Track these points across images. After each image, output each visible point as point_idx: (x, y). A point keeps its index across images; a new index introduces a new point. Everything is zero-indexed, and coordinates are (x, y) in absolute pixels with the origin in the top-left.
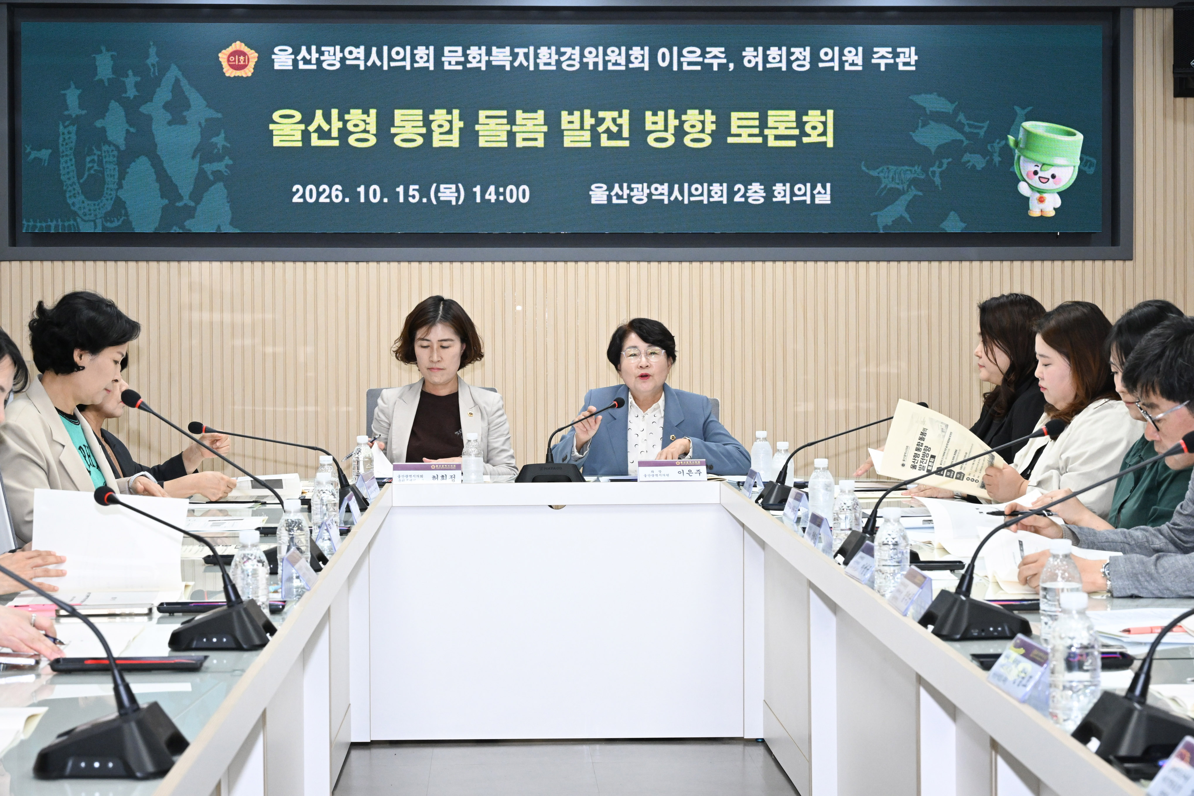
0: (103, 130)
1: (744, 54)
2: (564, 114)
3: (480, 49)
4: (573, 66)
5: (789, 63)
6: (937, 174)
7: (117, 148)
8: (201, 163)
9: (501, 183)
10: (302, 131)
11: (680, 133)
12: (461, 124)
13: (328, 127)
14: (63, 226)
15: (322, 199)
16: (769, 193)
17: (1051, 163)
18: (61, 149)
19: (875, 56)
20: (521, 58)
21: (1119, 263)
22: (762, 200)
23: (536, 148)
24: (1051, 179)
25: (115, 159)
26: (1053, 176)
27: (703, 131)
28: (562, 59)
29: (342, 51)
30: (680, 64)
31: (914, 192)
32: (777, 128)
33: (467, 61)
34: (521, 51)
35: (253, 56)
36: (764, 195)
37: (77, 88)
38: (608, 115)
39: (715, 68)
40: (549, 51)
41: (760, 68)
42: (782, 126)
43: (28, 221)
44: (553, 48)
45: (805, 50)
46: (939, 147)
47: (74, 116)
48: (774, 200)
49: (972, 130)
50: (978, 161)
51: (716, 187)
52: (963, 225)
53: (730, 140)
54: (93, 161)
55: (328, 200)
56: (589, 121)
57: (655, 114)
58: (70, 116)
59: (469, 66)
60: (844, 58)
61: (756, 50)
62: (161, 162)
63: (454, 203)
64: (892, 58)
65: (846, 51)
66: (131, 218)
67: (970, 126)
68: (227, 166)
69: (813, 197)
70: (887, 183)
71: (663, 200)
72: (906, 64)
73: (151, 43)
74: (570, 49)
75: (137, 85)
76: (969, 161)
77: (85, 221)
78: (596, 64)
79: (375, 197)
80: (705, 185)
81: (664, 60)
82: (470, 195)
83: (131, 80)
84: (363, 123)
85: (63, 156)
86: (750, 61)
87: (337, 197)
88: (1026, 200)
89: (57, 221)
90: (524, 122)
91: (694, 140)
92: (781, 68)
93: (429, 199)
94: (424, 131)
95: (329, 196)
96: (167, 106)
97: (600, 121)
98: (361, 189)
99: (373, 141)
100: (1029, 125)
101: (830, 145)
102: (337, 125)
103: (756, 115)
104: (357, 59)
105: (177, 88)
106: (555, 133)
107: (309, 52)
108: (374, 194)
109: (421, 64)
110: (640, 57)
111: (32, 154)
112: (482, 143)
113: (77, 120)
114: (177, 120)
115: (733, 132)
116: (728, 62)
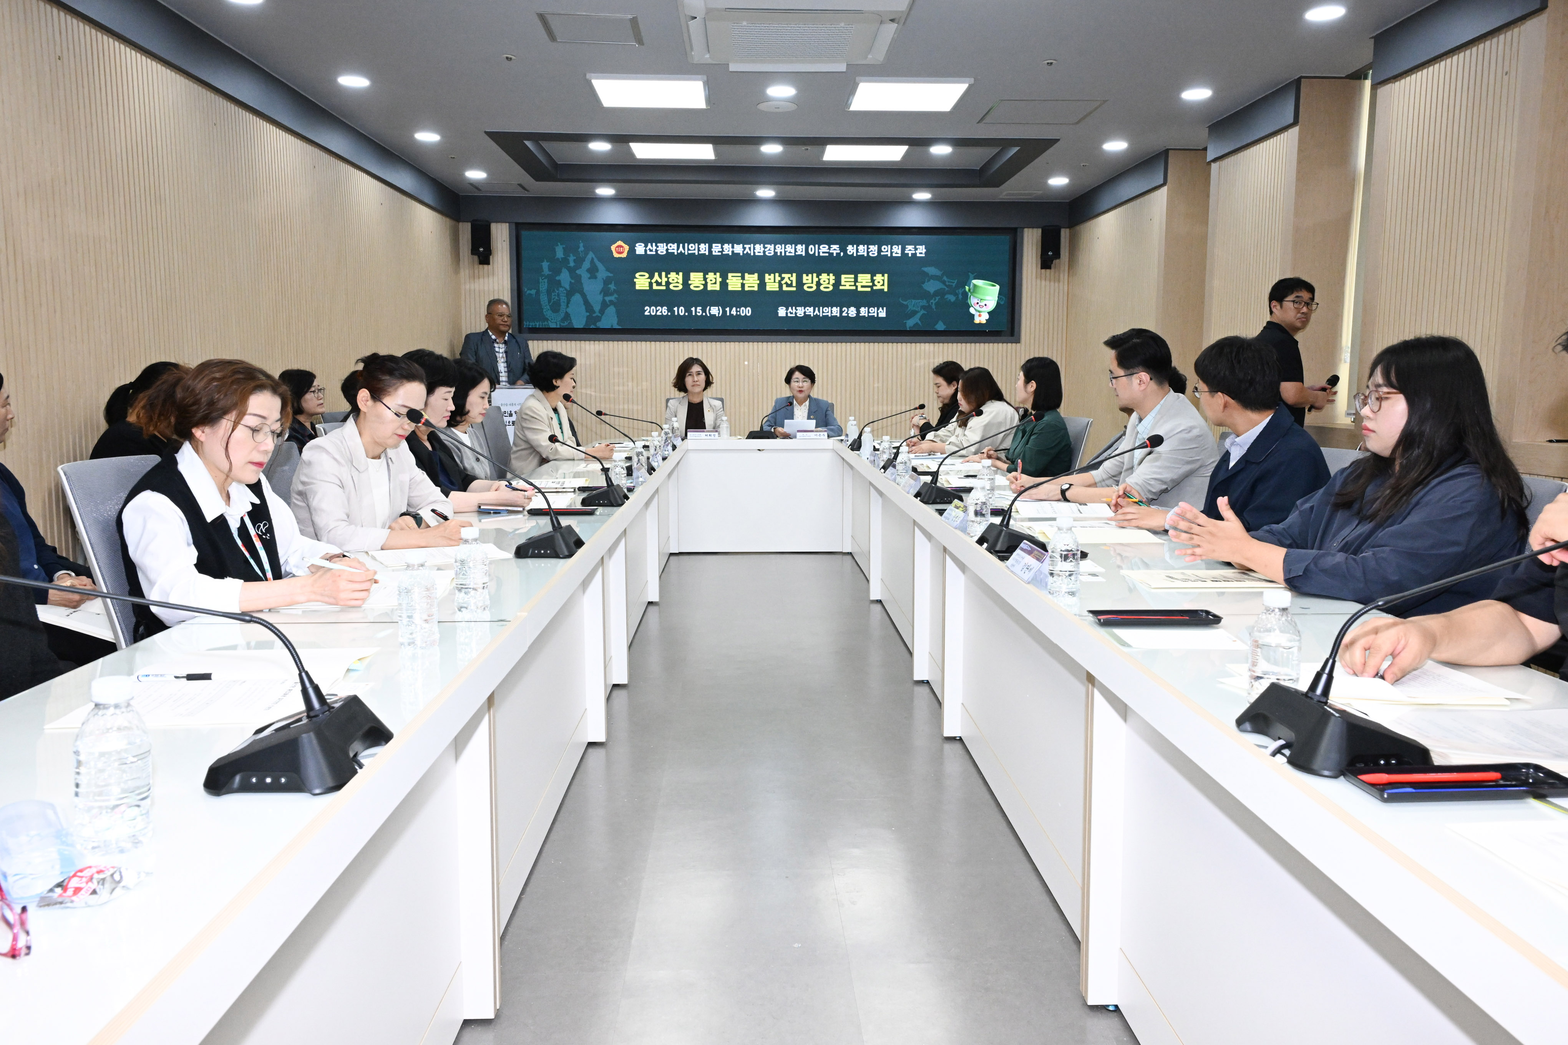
0: (559, 281)
1: (848, 248)
2: (767, 275)
3: (729, 245)
4: (770, 253)
5: (868, 253)
6: (934, 304)
7: (566, 290)
8: (604, 296)
9: (738, 306)
10: (649, 282)
11: (819, 284)
12: (720, 280)
13: (661, 280)
14: (542, 325)
15: (658, 313)
16: (858, 312)
17: (985, 299)
18: (541, 289)
19: (906, 249)
20: (747, 250)
21: (1014, 345)
22: (855, 315)
23: (754, 291)
24: (984, 306)
25: (565, 294)
27: (829, 283)
28: (766, 250)
29: (667, 246)
30: (819, 253)
31: (923, 312)
32: (862, 282)
33: (723, 251)
34: (747, 246)
36: (856, 313)
37: (548, 261)
38: (786, 276)
39: (835, 255)
40: (760, 246)
41: (855, 255)
42: (864, 281)
43: (527, 322)
44: (762, 245)
45: (875, 247)
46: (935, 291)
47: (546, 274)
48: (860, 315)
49: (949, 284)
50: (952, 298)
51: (834, 309)
52: (945, 327)
53: (841, 288)
54: (555, 295)
55: (661, 314)
56: (778, 279)
57: (807, 275)
59: (724, 253)
60: (893, 251)
61: (853, 246)
62: (586, 296)
63: (717, 315)
64: (914, 250)
65: (894, 247)
66: (572, 322)
67: (948, 282)
68: (615, 298)
69: (878, 314)
70: (911, 307)
71: (811, 315)
72: (920, 253)
73: (581, 242)
74: (769, 246)
75: (574, 261)
76: (948, 298)
77: (552, 322)
78: (781, 253)
79: (682, 313)
80: (830, 308)
81: (811, 251)
82: (724, 312)
83: (572, 258)
84: (676, 279)
85: (541, 293)
86: (850, 252)
87: (665, 312)
88: (973, 315)
89: (540, 322)
90: (749, 279)
91: (825, 288)
92: (864, 255)
93: (706, 314)
94: (704, 282)
95: (661, 312)
96: (588, 271)
97: (783, 279)
98: (676, 309)
99: (681, 287)
100: (975, 282)
101: (886, 290)
102: (664, 280)
103: (853, 276)
104: (673, 249)
105: (592, 261)
106: (762, 284)
107: (652, 246)
108: (682, 311)
109: (702, 252)
110: (801, 249)
111: (528, 291)
112: (730, 288)
113: (548, 277)
114: (593, 277)
115: (842, 284)
116: (841, 252)
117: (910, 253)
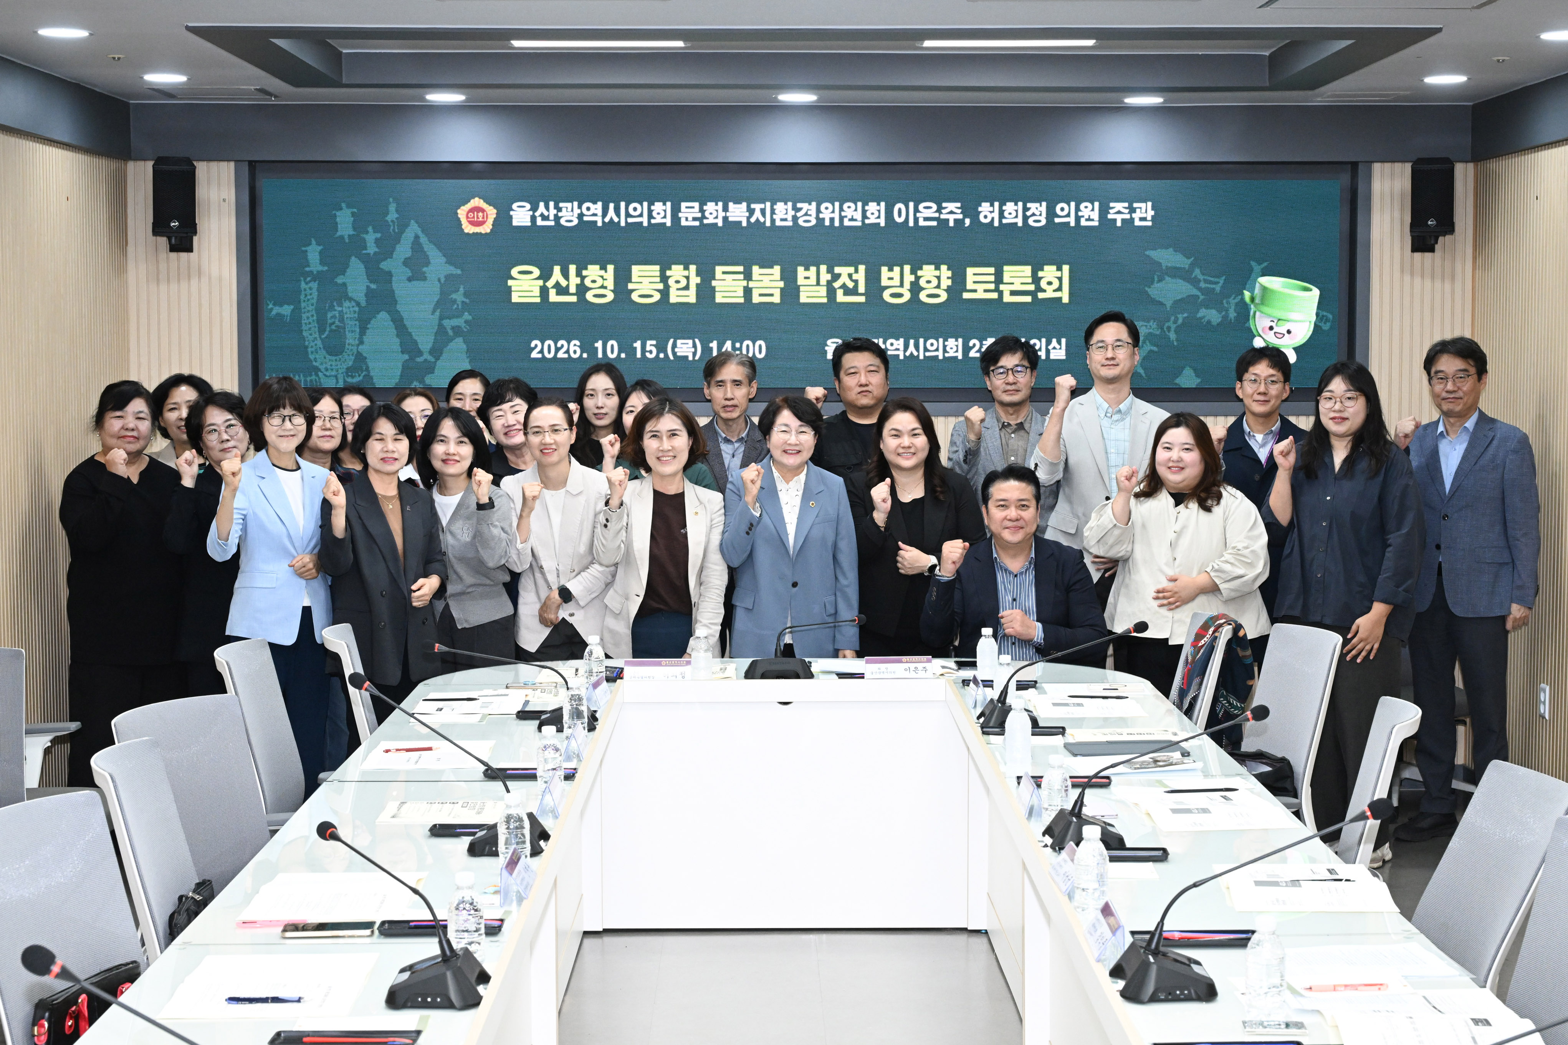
0: (344, 286)
1: (980, 209)
2: (800, 269)
3: (717, 204)
4: (809, 221)
5: (1025, 218)
6: (1173, 329)
7: (358, 304)
8: (441, 318)
9: (738, 338)
10: (541, 287)
11: (916, 288)
12: (698, 280)
13: (567, 283)
14: (305, 381)
15: (561, 355)
17: (1287, 318)
18: (303, 305)
19: (1111, 211)
20: (757, 214)
23: (772, 303)
24: (1286, 335)
25: (356, 315)
26: (1289, 332)
27: (938, 286)
28: (799, 214)
29: (580, 207)
30: (916, 220)
31: (1148, 347)
32: (1013, 284)
33: (704, 217)
34: (757, 207)
35: (492, 212)
37: (318, 244)
38: (844, 271)
39: (951, 224)
40: (786, 207)
41: (996, 224)
42: (1017, 282)
44: (790, 204)
45: (1041, 206)
46: (1176, 302)
47: (315, 272)
49: (1209, 286)
50: (1212, 316)
51: (951, 342)
52: (1199, 380)
53: (966, 296)
55: (566, 356)
56: (825, 277)
57: (891, 270)
58: (311, 272)
59: (705, 221)
60: (1080, 214)
61: (992, 205)
62: (402, 319)
63: (691, 358)
64: (1129, 213)
65: (1082, 206)
66: (372, 374)
67: (1206, 281)
68: (466, 322)
71: (898, 355)
72: (1143, 219)
73: (391, 200)
74: (807, 204)
75: (377, 241)
76: (1204, 317)
77: (325, 375)
78: (832, 220)
79: (612, 352)
80: (941, 340)
81: (900, 215)
83: (371, 237)
84: (601, 279)
85: (305, 312)
86: (986, 217)
87: (575, 352)
90: (761, 278)
91: (929, 296)
92: (1017, 223)
93: (666, 355)
94: (661, 286)
95: (567, 352)
96: (406, 263)
97: (836, 277)
98: (599, 345)
99: (610, 297)
100: (1265, 281)
101: (1066, 300)
102: (574, 281)
103: (992, 270)
104: (595, 215)
105: (416, 245)
106: (791, 290)
107: (547, 208)
108: (613, 349)
109: (658, 220)
110: (876, 213)
111: (274, 310)
112: (719, 299)
113: (317, 277)
114: (417, 276)
115: (968, 287)
116: (965, 217)
117: (1119, 218)
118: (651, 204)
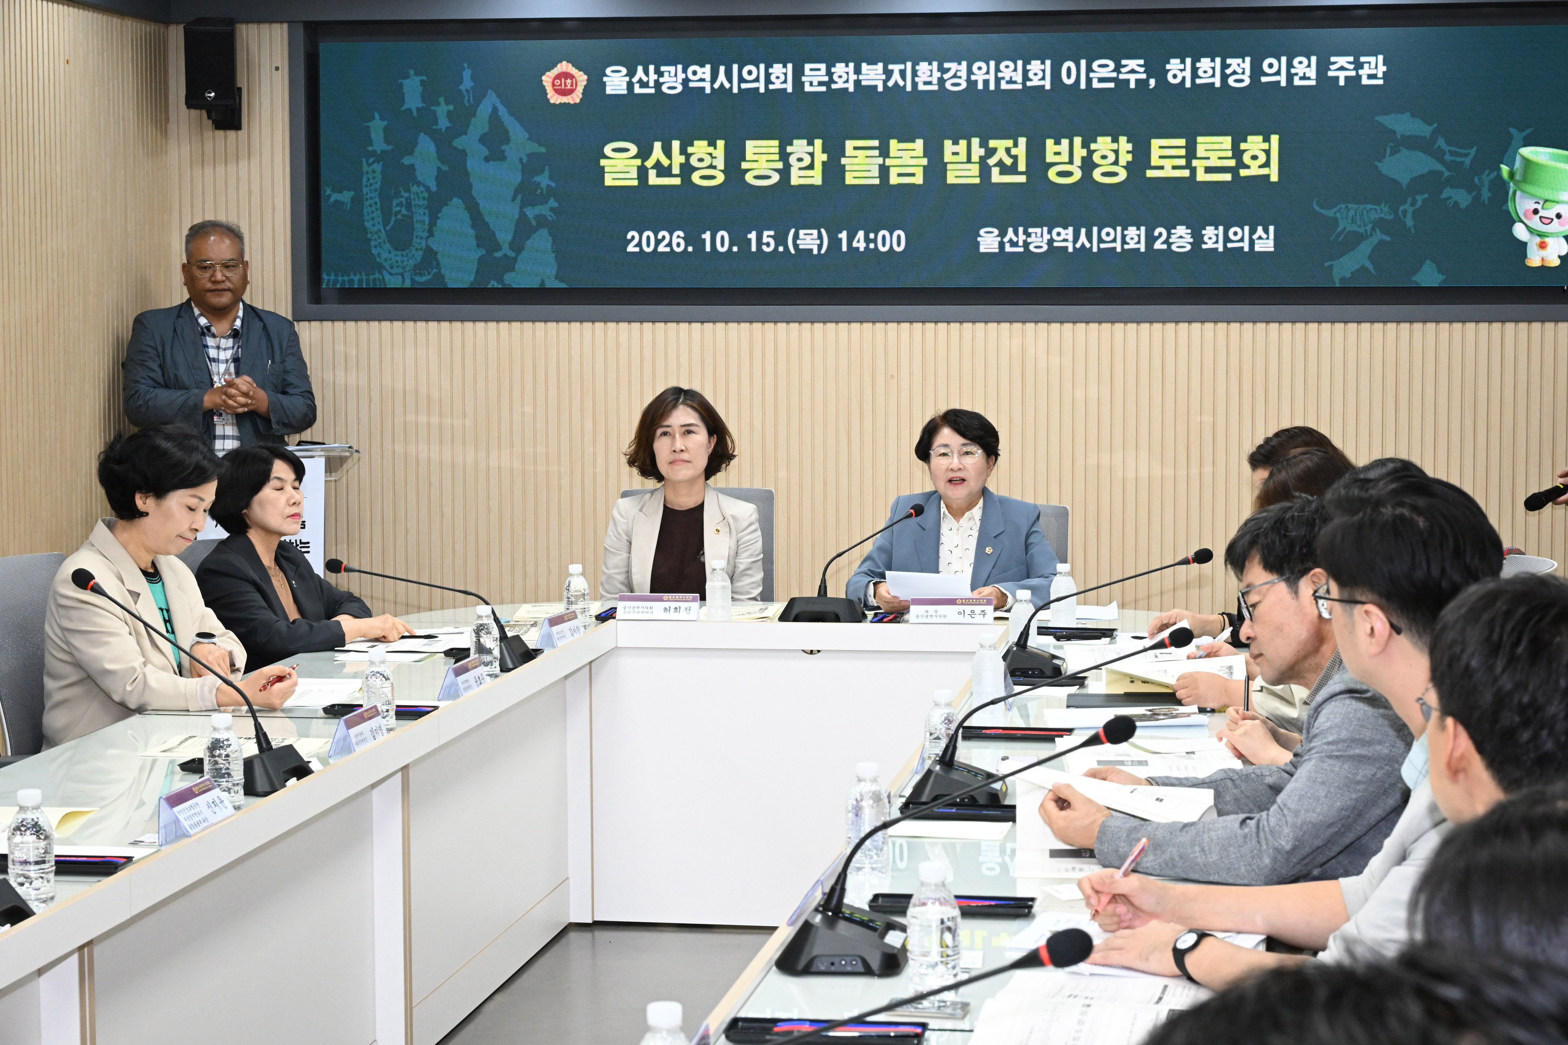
0: (412, 168)
1: (1168, 67)
2: (948, 143)
3: (847, 66)
4: (958, 85)
5: (1224, 77)
6: (1409, 214)
7: (428, 189)
8: (524, 204)
9: (872, 228)
10: (638, 167)
11: (1088, 165)
12: (824, 157)
13: (669, 162)
14: (368, 281)
15: (662, 248)
16: (1198, 239)
17: (1556, 199)
18: (365, 190)
19: (1332, 67)
20: (896, 77)
22: (1189, 247)
23: (913, 185)
24: (1555, 220)
25: (425, 202)
26: (1559, 216)
27: (1116, 163)
28: (946, 76)
29: (685, 71)
30: (1089, 81)
31: (1379, 236)
32: (1208, 158)
33: (832, 81)
34: (896, 68)
35: (582, 78)
36: (1191, 240)
37: (382, 119)
38: (1000, 144)
39: (1132, 85)
40: (930, 67)
41: (1188, 84)
42: (1214, 156)
43: (328, 275)
44: (935, 64)
45: (1244, 62)
46: (1413, 180)
47: (379, 152)
48: (1204, 246)
49: (1455, 159)
50: (1462, 198)
51: (1132, 231)
52: (1442, 277)
53: (1150, 173)
54: (400, 204)
55: (668, 249)
56: (978, 152)
57: (1058, 143)
58: (375, 152)
59: (834, 86)
60: (1293, 71)
61: (1183, 62)
62: (477, 205)
63: (815, 252)
64: (1354, 69)
65: (1296, 62)
66: (443, 272)
67: (1452, 153)
68: (552, 209)
69: (1252, 243)
70: (1345, 225)
71: (1067, 247)
72: (1371, 77)
73: (466, 65)
74: (956, 64)
75: (450, 115)
76: (1450, 198)
77: (391, 274)
78: (986, 83)
79: (722, 245)
80: (1119, 229)
81: (1069, 76)
82: (835, 242)
83: (442, 110)
84: (709, 157)
85: (367, 199)
86: (1175, 76)
87: (678, 245)
88: (1522, 246)
89: (361, 275)
90: (900, 154)
91: (1105, 174)
92: (1213, 84)
93: (786, 248)
94: (780, 165)
95: (670, 244)
96: (483, 140)
97: (991, 152)
99: (720, 178)
100: (1527, 152)
101: (1274, 178)
102: (678, 159)
103: (1182, 142)
104: (702, 80)
105: (495, 118)
106: (936, 166)
107: (646, 73)
108: (723, 241)
109: (777, 85)
110: (1040, 73)
111: (334, 196)
112: (850, 180)
113: (382, 157)
114: (496, 155)
115: (1153, 163)
116: (1149, 77)
118: (768, 66)
